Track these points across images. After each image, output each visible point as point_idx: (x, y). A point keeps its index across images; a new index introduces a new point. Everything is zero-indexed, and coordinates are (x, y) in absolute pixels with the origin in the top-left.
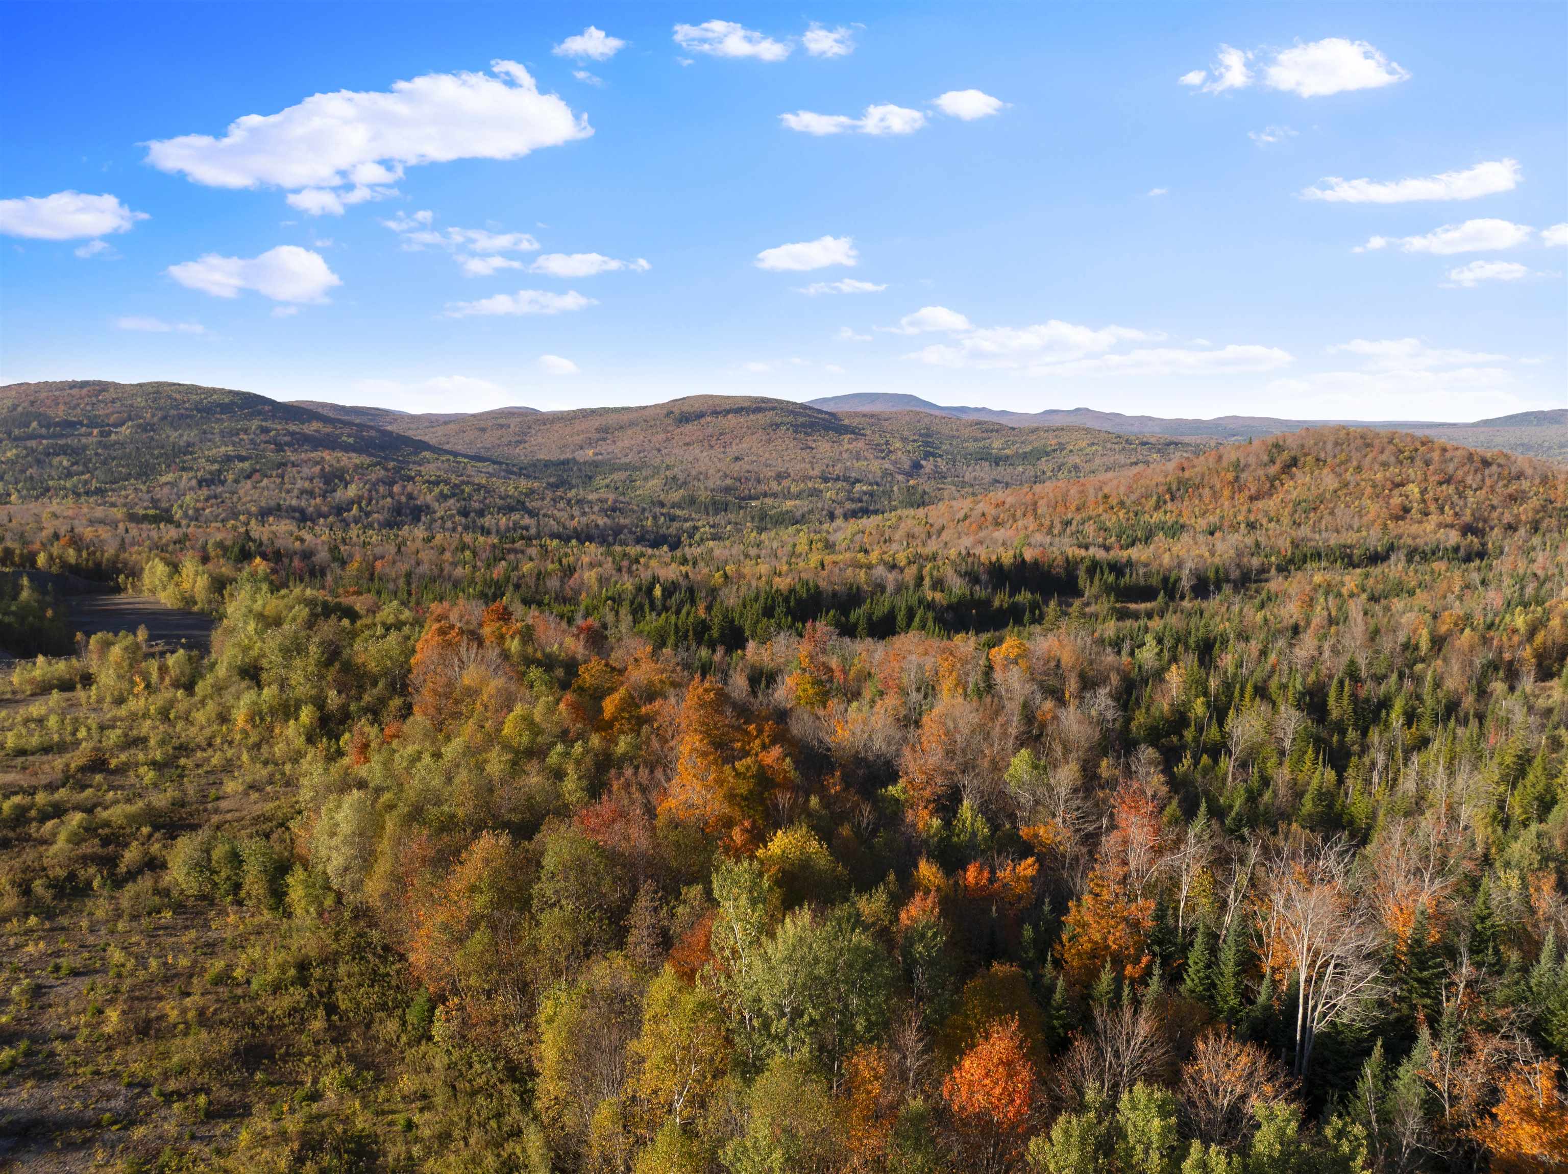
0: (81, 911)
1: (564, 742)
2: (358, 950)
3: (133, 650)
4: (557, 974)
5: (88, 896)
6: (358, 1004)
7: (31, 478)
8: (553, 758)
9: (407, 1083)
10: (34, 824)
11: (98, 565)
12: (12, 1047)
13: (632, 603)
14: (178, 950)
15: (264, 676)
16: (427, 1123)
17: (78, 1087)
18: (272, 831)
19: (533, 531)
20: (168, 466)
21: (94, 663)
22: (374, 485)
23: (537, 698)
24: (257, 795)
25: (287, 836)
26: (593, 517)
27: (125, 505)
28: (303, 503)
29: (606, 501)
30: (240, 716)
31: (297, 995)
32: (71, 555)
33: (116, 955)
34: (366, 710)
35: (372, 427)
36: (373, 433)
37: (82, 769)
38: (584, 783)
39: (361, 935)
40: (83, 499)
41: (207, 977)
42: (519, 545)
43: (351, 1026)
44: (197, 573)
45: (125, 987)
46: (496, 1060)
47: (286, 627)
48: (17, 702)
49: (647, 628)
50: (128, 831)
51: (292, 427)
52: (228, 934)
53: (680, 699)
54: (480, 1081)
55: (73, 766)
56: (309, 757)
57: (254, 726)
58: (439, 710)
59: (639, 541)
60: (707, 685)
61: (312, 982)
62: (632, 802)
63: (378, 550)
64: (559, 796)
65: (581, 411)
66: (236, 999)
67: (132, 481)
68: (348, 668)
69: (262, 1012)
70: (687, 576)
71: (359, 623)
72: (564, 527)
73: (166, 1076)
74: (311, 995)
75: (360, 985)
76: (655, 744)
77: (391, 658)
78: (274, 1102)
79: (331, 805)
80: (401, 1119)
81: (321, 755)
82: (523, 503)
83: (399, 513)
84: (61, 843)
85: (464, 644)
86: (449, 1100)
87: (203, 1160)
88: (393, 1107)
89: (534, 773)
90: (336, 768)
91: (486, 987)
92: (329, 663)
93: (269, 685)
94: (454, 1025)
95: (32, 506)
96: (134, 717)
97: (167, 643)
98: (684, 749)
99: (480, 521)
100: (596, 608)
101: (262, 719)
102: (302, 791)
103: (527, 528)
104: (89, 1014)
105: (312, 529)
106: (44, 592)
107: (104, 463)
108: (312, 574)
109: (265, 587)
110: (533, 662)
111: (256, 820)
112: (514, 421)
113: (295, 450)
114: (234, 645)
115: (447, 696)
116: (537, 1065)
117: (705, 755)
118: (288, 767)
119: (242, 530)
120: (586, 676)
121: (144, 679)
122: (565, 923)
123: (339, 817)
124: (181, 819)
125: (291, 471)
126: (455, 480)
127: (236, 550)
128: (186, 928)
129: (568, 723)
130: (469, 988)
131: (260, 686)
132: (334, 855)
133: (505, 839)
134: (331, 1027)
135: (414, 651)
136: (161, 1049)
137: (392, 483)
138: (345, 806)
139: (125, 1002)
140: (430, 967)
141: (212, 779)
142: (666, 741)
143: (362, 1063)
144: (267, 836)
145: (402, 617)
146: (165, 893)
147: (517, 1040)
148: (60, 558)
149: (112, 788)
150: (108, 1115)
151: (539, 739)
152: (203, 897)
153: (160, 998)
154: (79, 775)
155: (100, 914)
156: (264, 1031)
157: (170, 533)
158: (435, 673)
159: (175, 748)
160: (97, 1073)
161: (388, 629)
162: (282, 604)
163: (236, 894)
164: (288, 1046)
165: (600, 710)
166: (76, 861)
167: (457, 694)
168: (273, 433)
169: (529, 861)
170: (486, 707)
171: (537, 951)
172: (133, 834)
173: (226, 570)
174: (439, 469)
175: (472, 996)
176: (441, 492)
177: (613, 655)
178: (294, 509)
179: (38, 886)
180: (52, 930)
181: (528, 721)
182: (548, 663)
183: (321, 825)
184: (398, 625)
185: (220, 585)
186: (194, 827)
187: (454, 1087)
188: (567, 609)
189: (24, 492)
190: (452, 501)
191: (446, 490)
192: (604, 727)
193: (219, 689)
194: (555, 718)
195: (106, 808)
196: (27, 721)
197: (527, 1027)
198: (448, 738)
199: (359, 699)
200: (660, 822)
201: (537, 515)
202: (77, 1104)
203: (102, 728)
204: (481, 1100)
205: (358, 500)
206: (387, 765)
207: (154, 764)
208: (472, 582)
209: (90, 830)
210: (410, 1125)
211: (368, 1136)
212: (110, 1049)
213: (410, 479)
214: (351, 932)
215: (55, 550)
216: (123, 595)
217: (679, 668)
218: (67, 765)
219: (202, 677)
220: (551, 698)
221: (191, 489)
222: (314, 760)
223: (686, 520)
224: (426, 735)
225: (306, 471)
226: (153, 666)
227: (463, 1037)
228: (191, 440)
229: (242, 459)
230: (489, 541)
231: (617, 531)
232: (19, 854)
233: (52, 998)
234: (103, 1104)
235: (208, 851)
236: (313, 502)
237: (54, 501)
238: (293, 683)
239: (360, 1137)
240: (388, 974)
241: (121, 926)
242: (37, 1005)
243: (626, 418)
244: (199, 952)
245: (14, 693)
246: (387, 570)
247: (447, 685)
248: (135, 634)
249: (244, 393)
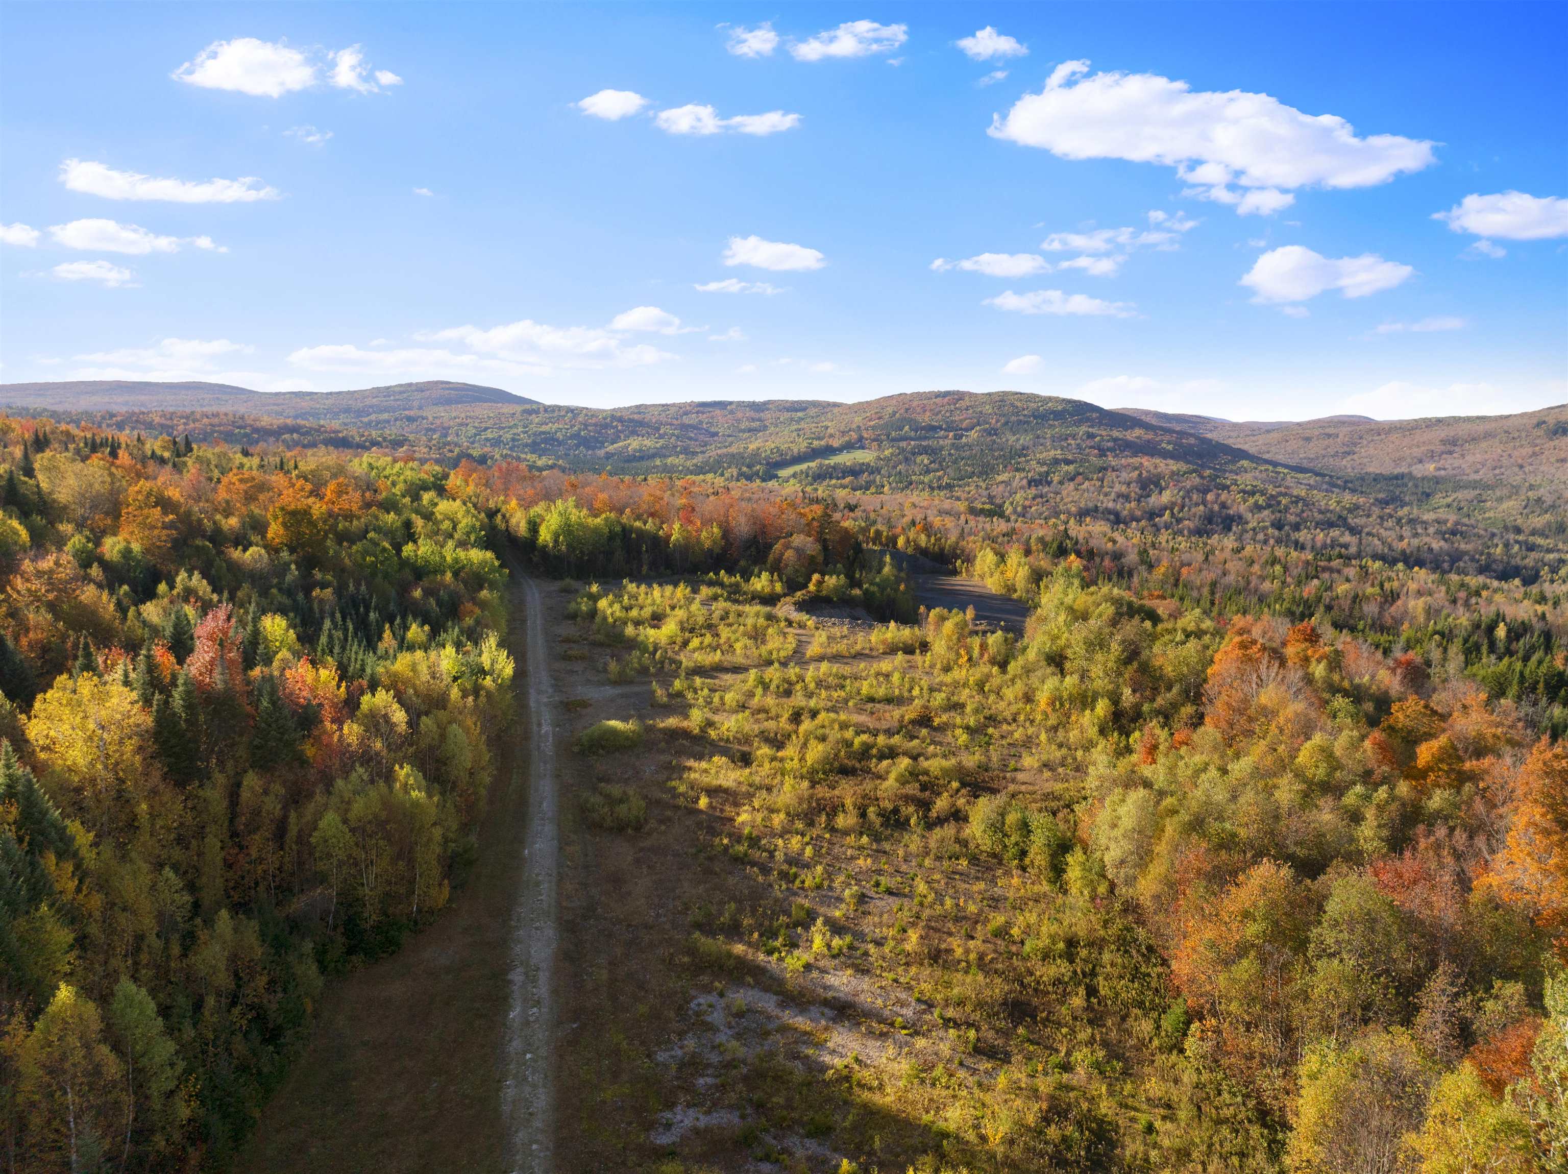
0: (900, 842)
1: (1365, 783)
2: (1124, 943)
3: (962, 625)
4: (1328, 1029)
5: (906, 830)
6: (1117, 994)
7: (900, 473)
8: (1350, 799)
9: (1154, 1087)
10: (874, 760)
11: (942, 550)
12: (841, 938)
13: (1466, 641)
14: (969, 896)
15: (1067, 665)
16: (1168, 1133)
17: (881, 987)
18: (1058, 810)
19: (1353, 550)
20: (1005, 467)
21: (930, 633)
22: (1188, 492)
23: (1341, 730)
24: (1049, 774)
25: (1071, 817)
26: (1427, 539)
27: (967, 499)
28: (1119, 507)
29: (1445, 522)
30: (1042, 698)
31: (1061, 968)
32: (923, 540)
33: (921, 887)
34: (1158, 712)
35: (1191, 435)
36: (1192, 441)
37: (913, 722)
38: (1385, 833)
39: (1128, 929)
40: (936, 492)
41: (990, 927)
42: (1336, 563)
43: (1108, 1013)
44: (1019, 564)
45: (926, 913)
46: (1247, 1096)
47: (1092, 622)
48: (873, 657)
49: (1482, 672)
50: (941, 782)
51: (1116, 434)
52: (1011, 894)
53: (1519, 760)
54: (1227, 1112)
55: (906, 718)
56: (1100, 747)
57: (1054, 710)
58: (1231, 725)
59: (1483, 570)
60: (1558, 750)
61: (1078, 960)
62: (1442, 866)
63: (1186, 557)
64: (1352, 840)
65: (1424, 420)
66: (1011, 955)
67: (975, 479)
68: (1145, 668)
69: (1031, 974)
70: (1543, 617)
71: (1160, 627)
72: (1391, 548)
73: (947, 1003)
74: (1075, 972)
75: (1121, 977)
76: (1479, 806)
77: (1188, 665)
78: (1030, 1059)
79: (1116, 798)
80: (1143, 1119)
81: (1111, 748)
82: (1345, 519)
83: (1210, 522)
84: (891, 782)
85: (1265, 662)
86: (1192, 1119)
87: (967, 1087)
88: (1137, 1105)
89: (1327, 810)
90: (1123, 764)
91: (1247, 1018)
92: (1128, 661)
93: (1072, 674)
94: (1208, 1046)
95: (898, 496)
96: (956, 685)
97: (989, 624)
98: (1519, 821)
99: (1295, 536)
100: (1419, 641)
101: (1062, 705)
102: (1089, 779)
103: (1346, 546)
104: (896, 930)
105: (1124, 531)
106: (900, 569)
107: (955, 462)
108: (1120, 574)
109: (1076, 582)
110: (1338, 691)
111: (1047, 796)
112: (1345, 430)
113: (1116, 456)
114: (1045, 633)
115: (1241, 712)
116: (1292, 1119)
117: (1547, 833)
118: (1079, 754)
119: (1062, 528)
120: (1401, 716)
121: (967, 653)
122: (1342, 978)
123: (1122, 810)
124: (983, 781)
125: (1110, 476)
126: (1272, 491)
127: (1055, 545)
128: (977, 878)
129: (1372, 764)
130: (1229, 1014)
131: (1063, 673)
132: (1112, 846)
133: (1286, 872)
134: (1089, 1008)
135: (1212, 661)
136: (946, 978)
137: (1205, 491)
138: (1129, 801)
139: (923, 928)
140: (1192, 980)
141: (1012, 752)
142: (1495, 806)
143: (1114, 1052)
144: (1054, 814)
145: (1204, 626)
146: (964, 843)
147: (1273, 1084)
148: (915, 541)
149: (933, 742)
150: (900, 1019)
151: (1338, 774)
152: (994, 855)
153: (950, 934)
154: (910, 727)
155: (913, 848)
156: (1030, 991)
157: (1001, 526)
158: (1231, 686)
159: (985, 718)
160: (896, 981)
161: (1188, 635)
162: (1090, 599)
163: (1021, 860)
164: (1049, 1013)
165: (1413, 756)
166: (901, 798)
167: (1252, 712)
168: (1098, 438)
169: (1310, 901)
170: (1281, 731)
171: (1307, 1000)
172: (945, 786)
173: (1044, 563)
174: (1256, 478)
175: (1231, 1023)
176: (1256, 503)
177: (1435, 697)
178: (1109, 511)
179: (871, 810)
180: (878, 851)
181: (1327, 753)
182: (1357, 695)
183: (1104, 816)
184: (1199, 634)
185: (1037, 576)
186: (994, 791)
187: (1199, 1108)
188: (1383, 638)
189: (894, 485)
190: (1266, 512)
191: (1261, 501)
192: (1417, 775)
193: (1028, 671)
194: (1358, 755)
195: (927, 759)
196: (878, 674)
197: (1285, 1074)
198: (1237, 756)
199: (1153, 700)
200: (1475, 897)
201: (1360, 533)
202: (879, 1002)
203: (931, 690)
204: (1225, 1131)
205: (1170, 507)
206: (1172, 769)
207: (967, 728)
208: (1280, 598)
209: (913, 774)
210: (1150, 1129)
211: (1110, 1123)
212: (907, 964)
213: (1226, 488)
214: (1119, 923)
215: (912, 535)
216: (958, 578)
217: (1520, 725)
218: (903, 717)
219: (1015, 658)
220: (1355, 733)
221: (1022, 488)
222: (1104, 751)
223: (1549, 551)
224: (1215, 748)
225: (1124, 475)
226: (976, 642)
227: (1216, 1061)
228: (1026, 444)
229: (1068, 462)
230: (1303, 556)
231: (1455, 557)
232: (861, 784)
233: (871, 907)
234: (897, 1009)
235: (1003, 815)
236: (1127, 506)
237: (915, 493)
238: (1093, 675)
239: (1103, 1121)
240: (1149, 975)
241: (927, 862)
242: (861, 909)
243: (1481, 428)
244: (985, 902)
245: (871, 649)
246: (1193, 577)
247: (1242, 701)
248: (964, 613)
249: (1075, 401)
